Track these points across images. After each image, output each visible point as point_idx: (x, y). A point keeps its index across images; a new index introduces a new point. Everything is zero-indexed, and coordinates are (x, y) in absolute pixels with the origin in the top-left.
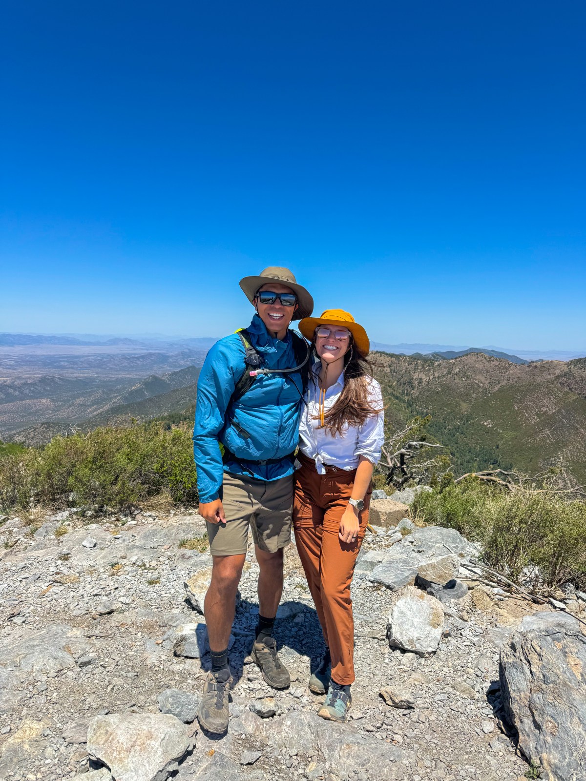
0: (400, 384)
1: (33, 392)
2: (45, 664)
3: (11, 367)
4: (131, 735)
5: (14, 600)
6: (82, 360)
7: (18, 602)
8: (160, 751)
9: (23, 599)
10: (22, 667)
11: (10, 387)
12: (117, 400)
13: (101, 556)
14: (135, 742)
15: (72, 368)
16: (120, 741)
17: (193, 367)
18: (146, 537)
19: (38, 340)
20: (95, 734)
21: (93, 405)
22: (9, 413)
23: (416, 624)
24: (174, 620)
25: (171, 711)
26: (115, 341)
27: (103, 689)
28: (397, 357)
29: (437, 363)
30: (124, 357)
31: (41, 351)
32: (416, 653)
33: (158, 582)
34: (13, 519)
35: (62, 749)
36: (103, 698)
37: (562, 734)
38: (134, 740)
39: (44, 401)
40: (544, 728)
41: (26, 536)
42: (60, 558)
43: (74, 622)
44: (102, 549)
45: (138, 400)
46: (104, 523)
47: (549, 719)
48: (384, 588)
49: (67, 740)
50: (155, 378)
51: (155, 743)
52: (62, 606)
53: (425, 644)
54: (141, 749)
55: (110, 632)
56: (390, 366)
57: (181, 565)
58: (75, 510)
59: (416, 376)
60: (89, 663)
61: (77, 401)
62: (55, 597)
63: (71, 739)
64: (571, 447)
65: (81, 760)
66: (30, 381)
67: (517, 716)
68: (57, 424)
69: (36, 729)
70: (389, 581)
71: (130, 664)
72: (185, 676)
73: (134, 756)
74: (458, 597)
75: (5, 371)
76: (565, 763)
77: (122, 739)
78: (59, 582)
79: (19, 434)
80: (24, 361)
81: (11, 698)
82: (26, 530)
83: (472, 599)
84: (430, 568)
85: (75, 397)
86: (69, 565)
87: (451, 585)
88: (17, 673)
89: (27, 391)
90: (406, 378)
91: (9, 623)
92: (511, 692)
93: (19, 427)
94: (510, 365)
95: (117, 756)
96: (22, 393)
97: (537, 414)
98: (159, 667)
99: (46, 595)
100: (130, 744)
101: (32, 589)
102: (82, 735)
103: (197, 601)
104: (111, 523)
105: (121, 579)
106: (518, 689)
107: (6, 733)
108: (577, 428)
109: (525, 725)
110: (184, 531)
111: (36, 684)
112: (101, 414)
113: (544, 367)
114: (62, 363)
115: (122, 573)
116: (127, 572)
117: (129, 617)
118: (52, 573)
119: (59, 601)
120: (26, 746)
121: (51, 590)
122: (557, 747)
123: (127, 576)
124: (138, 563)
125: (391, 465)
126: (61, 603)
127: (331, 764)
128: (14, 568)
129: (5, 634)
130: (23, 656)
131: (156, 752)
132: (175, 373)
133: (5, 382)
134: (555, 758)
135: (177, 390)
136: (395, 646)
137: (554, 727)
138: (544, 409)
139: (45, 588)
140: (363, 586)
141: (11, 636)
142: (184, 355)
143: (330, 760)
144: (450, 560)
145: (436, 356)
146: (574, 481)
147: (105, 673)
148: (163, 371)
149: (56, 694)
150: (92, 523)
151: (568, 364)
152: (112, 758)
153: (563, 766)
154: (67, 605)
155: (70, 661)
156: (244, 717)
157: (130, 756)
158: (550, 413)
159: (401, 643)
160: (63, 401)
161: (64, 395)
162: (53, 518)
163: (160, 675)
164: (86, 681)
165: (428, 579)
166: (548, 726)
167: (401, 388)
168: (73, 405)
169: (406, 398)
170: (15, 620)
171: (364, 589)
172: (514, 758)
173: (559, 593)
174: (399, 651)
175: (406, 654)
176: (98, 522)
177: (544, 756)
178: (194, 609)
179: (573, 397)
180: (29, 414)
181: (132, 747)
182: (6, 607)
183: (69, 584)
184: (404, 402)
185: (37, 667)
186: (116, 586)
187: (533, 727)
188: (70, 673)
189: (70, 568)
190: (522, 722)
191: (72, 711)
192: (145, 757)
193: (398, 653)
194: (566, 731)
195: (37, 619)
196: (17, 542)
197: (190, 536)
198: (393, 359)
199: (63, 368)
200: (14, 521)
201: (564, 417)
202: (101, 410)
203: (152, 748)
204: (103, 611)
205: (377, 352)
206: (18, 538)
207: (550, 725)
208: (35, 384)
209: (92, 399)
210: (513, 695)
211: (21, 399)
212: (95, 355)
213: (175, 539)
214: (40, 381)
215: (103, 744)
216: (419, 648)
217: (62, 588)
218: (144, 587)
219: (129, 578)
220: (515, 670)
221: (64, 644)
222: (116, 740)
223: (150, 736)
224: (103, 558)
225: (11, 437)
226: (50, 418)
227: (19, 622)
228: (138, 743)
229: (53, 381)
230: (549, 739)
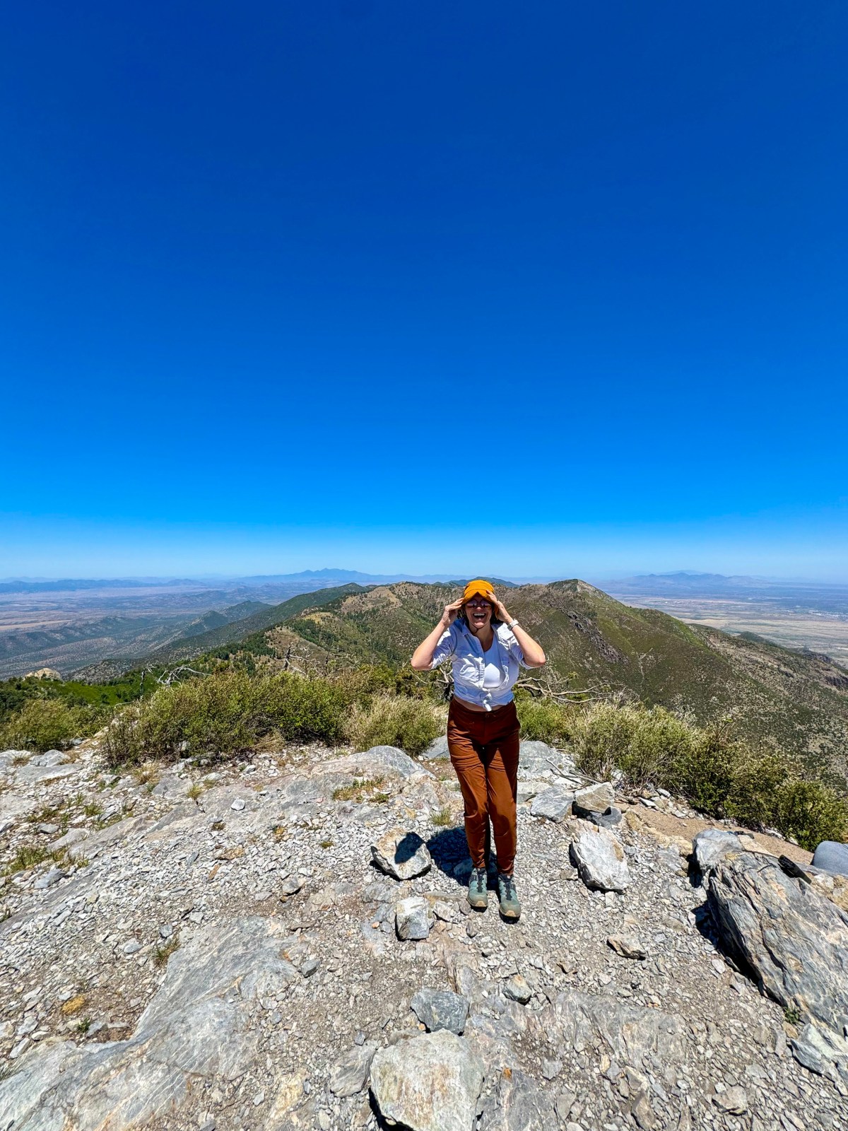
0: (426, 607)
1: (94, 632)
2: (269, 984)
3: (73, 610)
4: (425, 1076)
5: (180, 890)
6: (144, 600)
7: (185, 892)
8: (463, 1091)
9: (191, 887)
10: (243, 994)
11: (70, 628)
12: (178, 635)
13: (257, 819)
14: (433, 1085)
15: (135, 608)
16: (417, 1089)
17: (249, 602)
18: (294, 790)
19: (101, 584)
20: (383, 1086)
21: (154, 640)
22: (69, 653)
23: (605, 860)
24: (377, 893)
25: (441, 1024)
26: (176, 582)
27: (345, 1004)
28: (423, 586)
29: (453, 590)
30: (185, 596)
31: (102, 594)
32: (614, 890)
33: (331, 844)
34: (124, 778)
35: (336, 1109)
36: (349, 1018)
37: (808, 971)
38: (430, 1083)
39: (105, 639)
40: (787, 966)
41: (144, 795)
42: (214, 828)
43: (261, 909)
44: (254, 810)
45: (198, 634)
46: (222, 771)
47: (790, 955)
48: (548, 822)
49: (338, 1094)
50: (214, 613)
51: (455, 1082)
52: (240, 890)
53: (620, 880)
54: (443, 1094)
55: (313, 919)
56: (418, 593)
57: (345, 821)
58: (189, 760)
59: (438, 600)
60: (314, 970)
61: (139, 638)
62: (227, 878)
63: (343, 1092)
64: (554, 649)
65: (367, 1123)
66: (91, 622)
67: (753, 955)
68: (119, 660)
69: (295, 1086)
70: (552, 814)
71: (357, 961)
72: (421, 965)
73: (439, 1108)
74: (617, 822)
75: (66, 614)
76: (821, 1003)
77: (417, 1085)
78: (225, 859)
79: (79, 672)
80: (84, 604)
81: (248, 1045)
82: (142, 788)
83: (627, 822)
84: (588, 798)
85: (136, 635)
86: (226, 836)
87: (608, 812)
88: (242, 1005)
89: (89, 632)
90: (431, 603)
91: (184, 923)
92: (741, 930)
93: (78, 666)
94: (507, 589)
95: (421, 1113)
96: (83, 633)
97: (528, 626)
98: (389, 959)
99: (216, 877)
100: (429, 1089)
101: (197, 873)
102: (354, 1082)
103: (389, 865)
104: (229, 769)
105: (290, 843)
106: (747, 926)
107: (261, 1102)
108: (558, 635)
109: (764, 964)
110: (333, 782)
111: (267, 1015)
112: (162, 648)
113: (531, 590)
114: (125, 604)
115: (288, 837)
116: (292, 836)
117: (327, 896)
118: (211, 848)
119: (234, 883)
120: (295, 1119)
121: (219, 871)
122: (808, 985)
123: (294, 841)
124: (299, 823)
125: (447, 681)
126: (238, 886)
127: (620, 1053)
128: (166, 848)
129: (186, 939)
130: (241, 978)
131: (459, 1094)
132: (231, 608)
133: (65, 624)
134: (810, 998)
135: (233, 623)
136: (594, 887)
137: (797, 965)
138: (533, 622)
139: (212, 869)
140: (529, 822)
141: (195, 941)
142: (240, 592)
143: (617, 1048)
144: (606, 789)
145: (453, 584)
146: (559, 675)
147: (336, 979)
148: (220, 607)
149: (295, 1024)
150: (210, 772)
151: (548, 587)
152: (416, 1117)
153: (820, 1006)
154: (245, 887)
155: (292, 971)
156: (510, 1010)
157: (435, 1109)
158: (538, 624)
159: (602, 884)
160: (126, 638)
161: (126, 632)
162: (168, 772)
163: (395, 970)
164: (321, 996)
165: (587, 808)
166: (791, 963)
167: (427, 611)
168: (135, 641)
169: (432, 619)
170: (193, 916)
171: (530, 824)
172: (763, 1001)
173: (645, 792)
174: (599, 892)
175: (606, 894)
176: (215, 771)
177: (799, 997)
178: (385, 873)
179: (553, 611)
180: (90, 653)
181: (432, 1094)
182: (174, 901)
183: (236, 859)
184: (430, 622)
185: (261, 991)
186: (289, 854)
187: (773, 966)
188: (299, 990)
189: (228, 838)
190: (760, 960)
191: (324, 1045)
192: (452, 1105)
193: (598, 894)
194: (810, 966)
195: (217, 911)
196: (134, 803)
197: (340, 786)
198: (420, 588)
199: (126, 608)
200: (126, 780)
201: (547, 626)
202: (162, 645)
203: (455, 1090)
204: (291, 890)
205: (407, 582)
206: (135, 798)
207: (793, 962)
208: (97, 625)
209: (154, 634)
210: (744, 933)
211: (82, 639)
212: (156, 595)
213: (325, 790)
214: (101, 622)
215: (398, 1099)
216: (617, 886)
217: (231, 866)
218: (318, 852)
219: (298, 842)
220: (738, 906)
221: (278, 950)
222: (411, 1089)
223: (446, 1074)
224: (260, 821)
225: (70, 676)
226: (111, 655)
227: (198, 921)
228: (437, 1087)
229: (115, 619)
230: (797, 978)
